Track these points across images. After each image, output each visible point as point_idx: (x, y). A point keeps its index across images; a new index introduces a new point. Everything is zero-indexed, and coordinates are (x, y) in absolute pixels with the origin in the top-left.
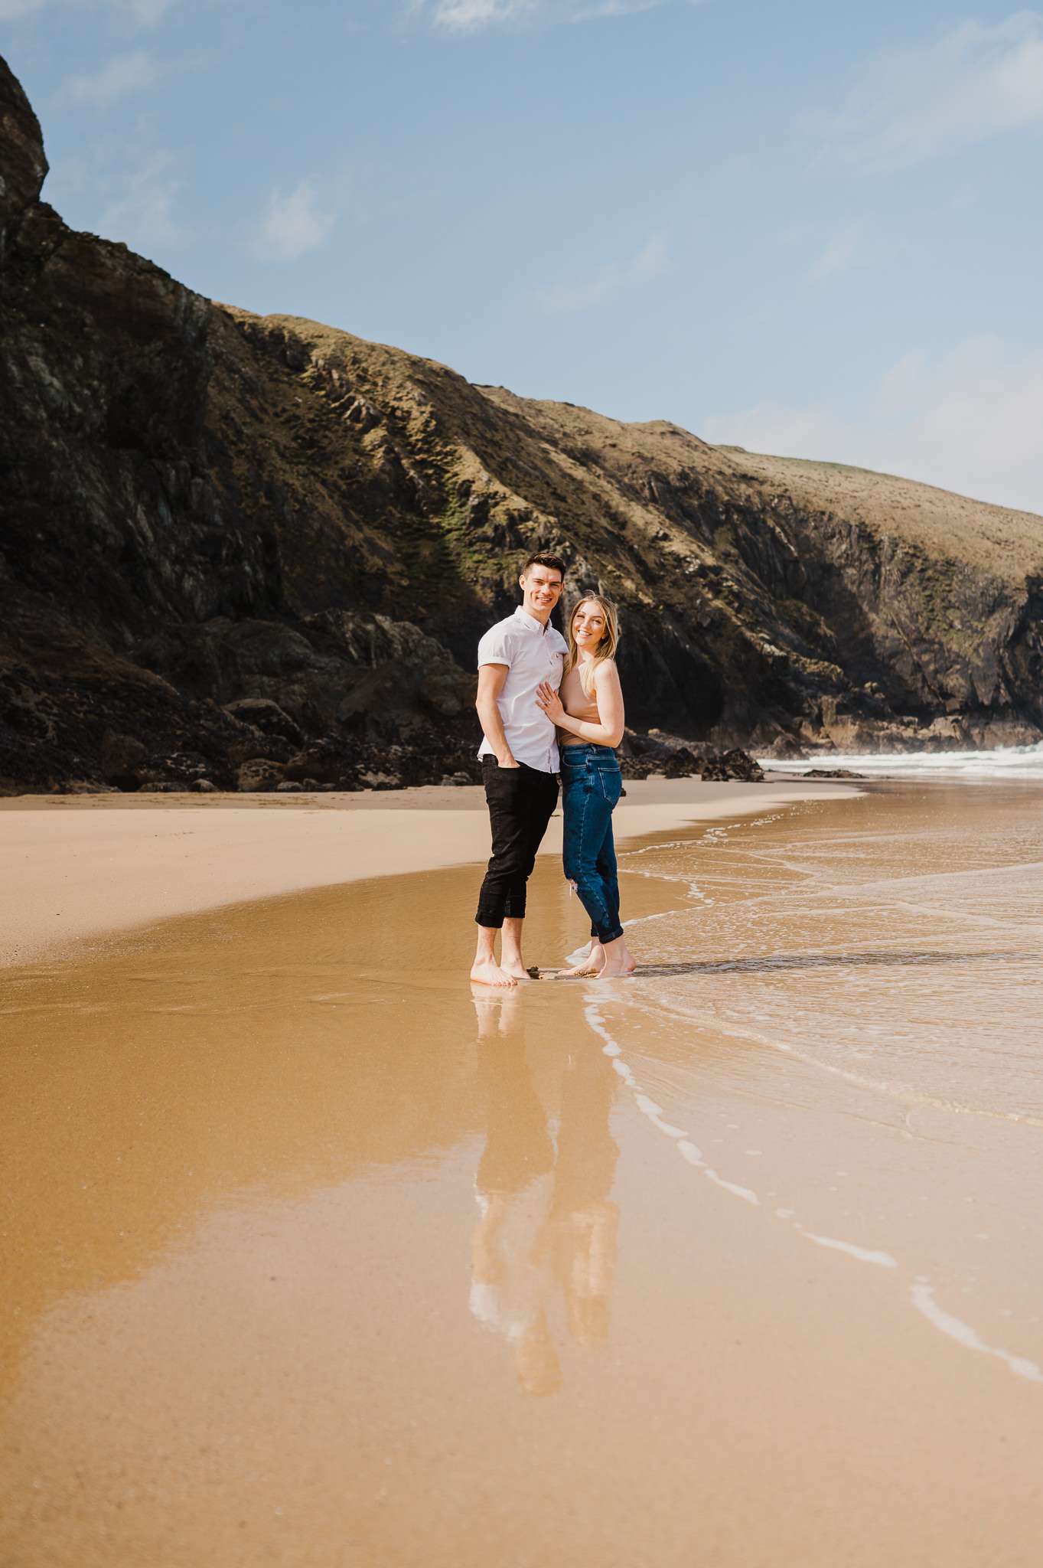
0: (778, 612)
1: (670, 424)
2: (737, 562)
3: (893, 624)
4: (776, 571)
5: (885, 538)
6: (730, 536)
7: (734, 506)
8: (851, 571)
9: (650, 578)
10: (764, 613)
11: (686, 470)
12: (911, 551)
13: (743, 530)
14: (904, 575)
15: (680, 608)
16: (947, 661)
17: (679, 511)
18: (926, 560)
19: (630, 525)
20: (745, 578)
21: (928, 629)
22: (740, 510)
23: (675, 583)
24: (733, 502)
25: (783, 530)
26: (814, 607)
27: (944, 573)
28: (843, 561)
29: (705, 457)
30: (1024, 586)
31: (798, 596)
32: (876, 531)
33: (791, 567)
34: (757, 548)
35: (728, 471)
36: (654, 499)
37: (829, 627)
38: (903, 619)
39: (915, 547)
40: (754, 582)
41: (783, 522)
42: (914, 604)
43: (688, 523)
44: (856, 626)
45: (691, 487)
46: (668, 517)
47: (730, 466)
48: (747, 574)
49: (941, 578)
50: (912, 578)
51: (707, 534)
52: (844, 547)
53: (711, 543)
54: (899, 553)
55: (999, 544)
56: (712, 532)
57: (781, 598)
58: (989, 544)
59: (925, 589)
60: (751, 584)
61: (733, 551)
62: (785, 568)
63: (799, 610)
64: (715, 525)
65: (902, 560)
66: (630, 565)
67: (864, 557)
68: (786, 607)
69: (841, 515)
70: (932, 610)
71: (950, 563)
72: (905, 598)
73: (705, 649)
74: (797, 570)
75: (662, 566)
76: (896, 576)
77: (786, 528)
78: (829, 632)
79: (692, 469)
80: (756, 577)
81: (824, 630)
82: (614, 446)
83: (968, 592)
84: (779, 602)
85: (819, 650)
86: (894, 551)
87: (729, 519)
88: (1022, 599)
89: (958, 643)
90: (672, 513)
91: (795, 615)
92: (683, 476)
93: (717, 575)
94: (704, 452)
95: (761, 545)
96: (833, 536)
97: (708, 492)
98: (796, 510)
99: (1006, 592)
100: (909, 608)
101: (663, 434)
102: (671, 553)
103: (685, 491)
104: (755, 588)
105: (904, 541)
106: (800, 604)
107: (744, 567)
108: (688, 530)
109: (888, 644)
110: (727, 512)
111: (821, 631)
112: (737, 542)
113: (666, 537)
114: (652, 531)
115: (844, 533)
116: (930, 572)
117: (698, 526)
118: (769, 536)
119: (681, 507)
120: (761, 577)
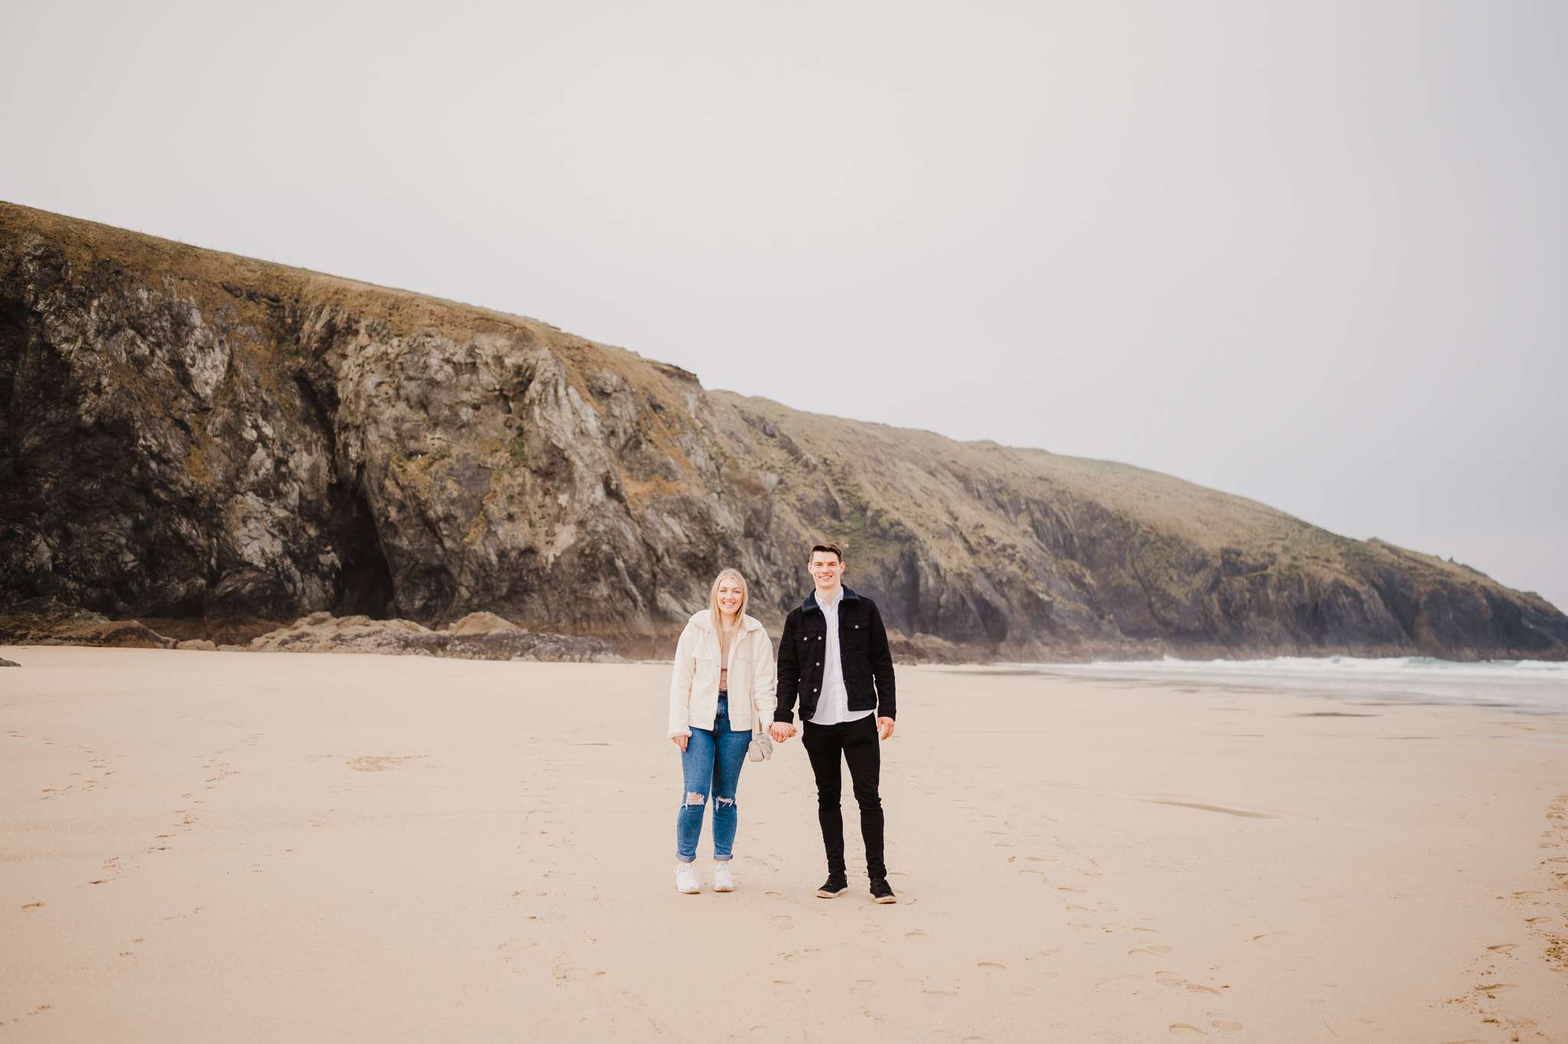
0: (1057, 568)
1: (993, 443)
2: (1031, 537)
3: (1133, 578)
4: (1058, 541)
5: (1131, 521)
6: (1028, 519)
7: (1031, 500)
8: (1108, 542)
9: (972, 552)
10: (1047, 571)
11: (1001, 477)
12: (1148, 529)
13: (1038, 515)
14: (1143, 545)
15: (989, 571)
16: (1169, 601)
17: (996, 505)
18: (1157, 535)
19: (961, 518)
20: (1036, 547)
21: (1156, 580)
22: (1035, 502)
23: (987, 555)
24: (1030, 497)
25: (1065, 514)
26: (1083, 564)
27: (1169, 545)
28: (1103, 535)
29: (1014, 466)
30: (1219, 555)
31: (1073, 557)
32: (1125, 515)
33: (1068, 538)
34: (1046, 527)
35: (1030, 476)
36: (980, 497)
37: (1093, 578)
38: (1140, 573)
39: (1151, 527)
40: (1042, 549)
41: (1065, 509)
42: (1147, 564)
43: (1001, 511)
44: (1110, 578)
45: (1003, 488)
46: (988, 509)
47: (1031, 472)
48: (1038, 545)
49: (1166, 548)
50: (1147, 547)
51: (1013, 519)
52: (1104, 525)
53: (1015, 524)
54: (1140, 532)
55: (1207, 525)
56: (1016, 516)
57: (1061, 558)
58: (1199, 525)
59: (1155, 554)
60: (1040, 551)
61: (1030, 529)
62: (1065, 539)
63: (1072, 566)
64: (1019, 512)
65: (1141, 536)
66: (959, 544)
67: (1116, 533)
68: (1064, 565)
69: (1103, 505)
70: (1159, 568)
71: (1171, 538)
72: (1142, 560)
73: (1003, 595)
74: (1072, 540)
75: (980, 544)
76: (1137, 545)
77: (1067, 513)
78: (1092, 582)
79: (1005, 475)
80: (1044, 546)
81: (1089, 579)
82: (954, 462)
83: (1183, 558)
84: (1060, 561)
85: (1085, 593)
86: (1137, 529)
87: (1028, 508)
88: (1218, 563)
89: (1177, 591)
90: (990, 506)
91: (1070, 570)
92: (999, 481)
93: (1013, 549)
94: (1015, 463)
95: (1049, 525)
96: (1097, 519)
97: (1014, 491)
98: (1074, 500)
99: (1209, 558)
100: (1144, 566)
101: (988, 450)
102: (986, 537)
103: (1000, 490)
104: (1044, 555)
105: (1143, 523)
106: (1073, 562)
107: (1035, 539)
108: (1000, 516)
109: (1130, 589)
110: (1027, 503)
111: (1086, 581)
112: (1034, 524)
113: (982, 526)
114: (975, 521)
115: (1105, 517)
116: (1159, 544)
117: (1007, 513)
118: (1054, 519)
119: (997, 502)
120: (1047, 545)
